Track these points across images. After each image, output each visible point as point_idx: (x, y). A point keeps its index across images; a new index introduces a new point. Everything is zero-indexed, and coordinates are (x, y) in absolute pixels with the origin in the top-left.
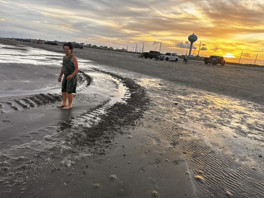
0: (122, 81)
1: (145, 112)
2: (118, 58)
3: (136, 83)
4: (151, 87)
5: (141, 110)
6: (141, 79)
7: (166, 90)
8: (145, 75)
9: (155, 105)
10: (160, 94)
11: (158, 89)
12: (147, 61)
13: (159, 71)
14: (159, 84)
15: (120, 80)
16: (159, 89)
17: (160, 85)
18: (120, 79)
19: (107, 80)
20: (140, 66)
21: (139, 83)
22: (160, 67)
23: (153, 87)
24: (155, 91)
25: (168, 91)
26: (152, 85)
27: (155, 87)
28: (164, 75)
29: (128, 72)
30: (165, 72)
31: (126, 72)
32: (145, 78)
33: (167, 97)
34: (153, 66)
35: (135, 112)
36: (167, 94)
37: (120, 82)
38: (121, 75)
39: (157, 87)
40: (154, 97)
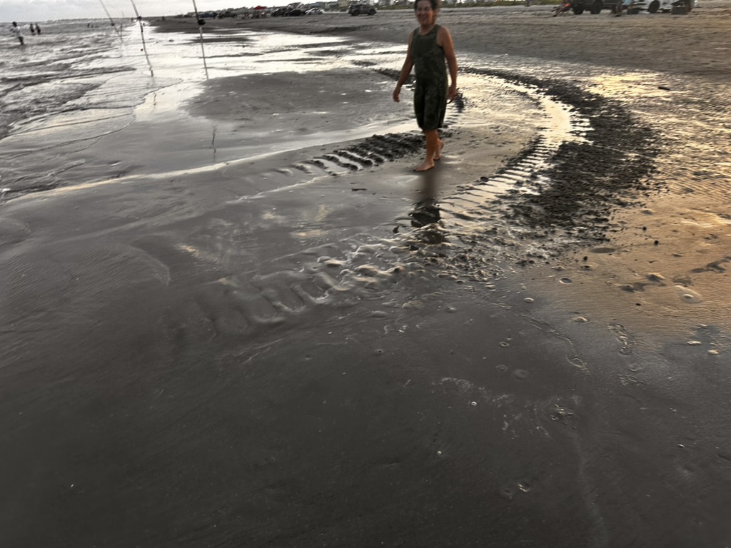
0: (542, 90)
1: (656, 160)
2: (491, 24)
3: (586, 90)
4: (637, 96)
5: (642, 156)
6: (592, 78)
7: (688, 102)
8: (600, 65)
9: (678, 143)
10: (674, 113)
11: (662, 101)
12: (587, 21)
13: (641, 49)
14: (660, 88)
15: (534, 88)
16: (667, 102)
17: (662, 91)
18: (532, 86)
19: (498, 89)
20: (571, 42)
21: (594, 90)
22: (639, 36)
23: (645, 97)
24: (657, 106)
25: (696, 103)
26: (637, 91)
27: (650, 95)
28: (662, 59)
29: (544, 63)
30: (661, 50)
31: (535, 64)
32: (603, 75)
33: (702, 120)
34: (614, 34)
35: (628, 161)
36: (698, 111)
37: (538, 92)
38: (527, 73)
39: (656, 94)
40: (661, 122)
